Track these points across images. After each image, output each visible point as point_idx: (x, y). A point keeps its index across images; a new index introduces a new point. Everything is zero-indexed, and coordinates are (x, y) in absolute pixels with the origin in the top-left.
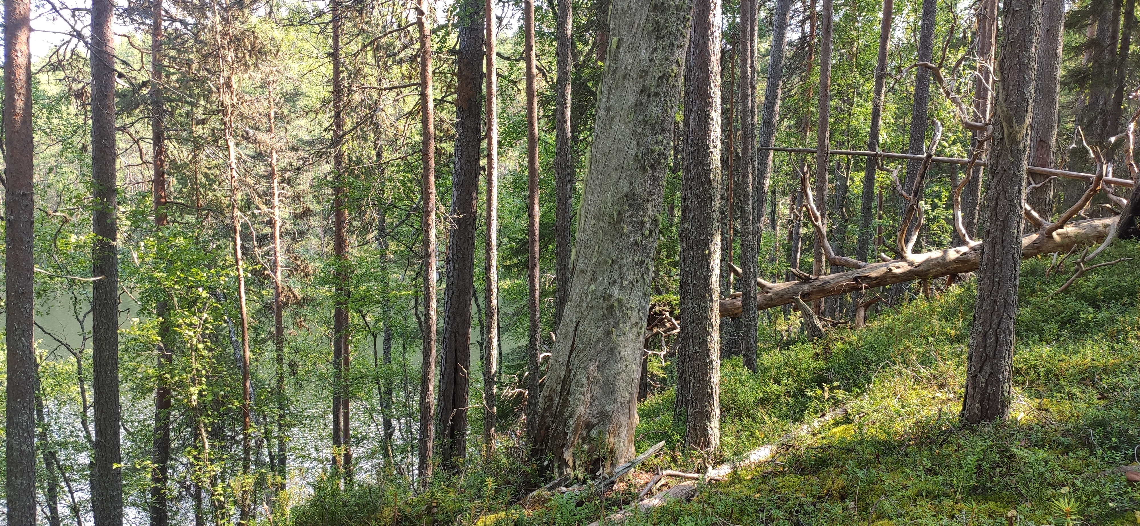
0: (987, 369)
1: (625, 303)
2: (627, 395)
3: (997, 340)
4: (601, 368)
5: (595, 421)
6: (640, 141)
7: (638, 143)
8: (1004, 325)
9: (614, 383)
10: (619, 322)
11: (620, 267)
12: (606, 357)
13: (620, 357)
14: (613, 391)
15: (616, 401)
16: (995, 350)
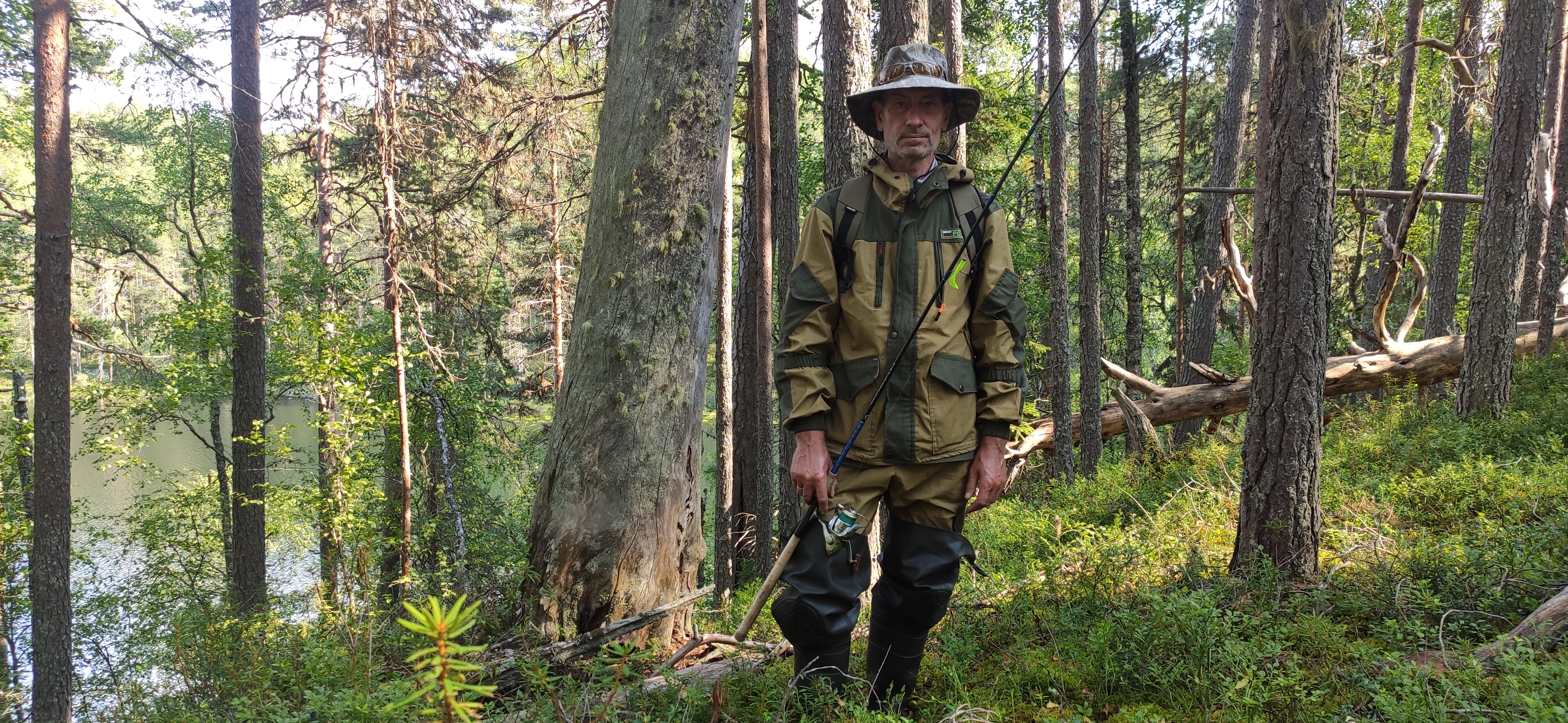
0: (1268, 475)
1: (644, 352)
2: (650, 505)
3: (1284, 422)
4: (604, 458)
5: (597, 546)
6: (660, 80)
7: (656, 83)
8: (1295, 395)
9: (625, 484)
10: (632, 383)
11: (632, 291)
12: (613, 441)
13: (636, 441)
14: (625, 499)
15: (629, 515)
16: (1281, 441)
